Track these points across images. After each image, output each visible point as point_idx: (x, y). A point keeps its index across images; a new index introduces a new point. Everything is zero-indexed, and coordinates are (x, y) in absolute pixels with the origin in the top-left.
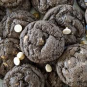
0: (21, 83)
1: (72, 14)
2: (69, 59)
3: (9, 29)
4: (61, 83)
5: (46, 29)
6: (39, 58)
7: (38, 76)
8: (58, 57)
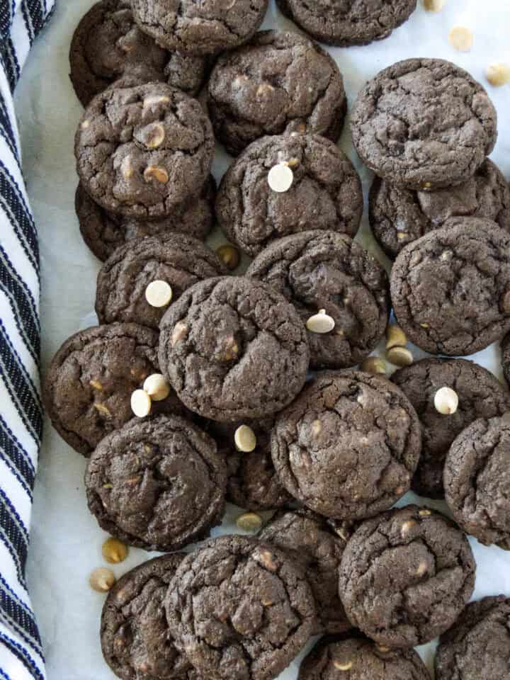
0: (145, 477)
1: (349, 264)
2: (316, 418)
3: (129, 292)
4: (280, 494)
5: (249, 309)
6: (217, 402)
7: (205, 461)
8: (280, 405)
